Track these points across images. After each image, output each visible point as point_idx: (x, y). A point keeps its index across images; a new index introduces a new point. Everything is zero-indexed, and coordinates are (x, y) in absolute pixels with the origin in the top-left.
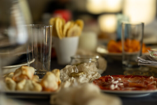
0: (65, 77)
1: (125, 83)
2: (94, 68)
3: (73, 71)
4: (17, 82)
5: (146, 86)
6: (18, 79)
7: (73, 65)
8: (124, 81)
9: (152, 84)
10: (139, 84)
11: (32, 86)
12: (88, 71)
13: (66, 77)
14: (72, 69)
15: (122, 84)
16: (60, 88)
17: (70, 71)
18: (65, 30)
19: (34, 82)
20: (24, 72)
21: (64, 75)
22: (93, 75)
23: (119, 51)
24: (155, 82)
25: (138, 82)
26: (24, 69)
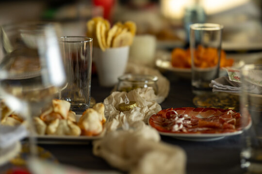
0: (111, 112)
1: (193, 120)
2: (150, 95)
3: (122, 101)
4: (48, 123)
5: (221, 125)
6: (48, 118)
7: (121, 91)
8: (193, 118)
9: (229, 123)
10: (212, 121)
11: (67, 129)
12: (143, 101)
13: (113, 111)
14: (120, 98)
15: (189, 122)
16: (105, 130)
17: (117, 102)
18: (110, 39)
19: (70, 123)
20: (56, 110)
21: (109, 108)
22: (149, 107)
23: (188, 66)
24: (235, 119)
25: (211, 120)
26: (56, 105)
